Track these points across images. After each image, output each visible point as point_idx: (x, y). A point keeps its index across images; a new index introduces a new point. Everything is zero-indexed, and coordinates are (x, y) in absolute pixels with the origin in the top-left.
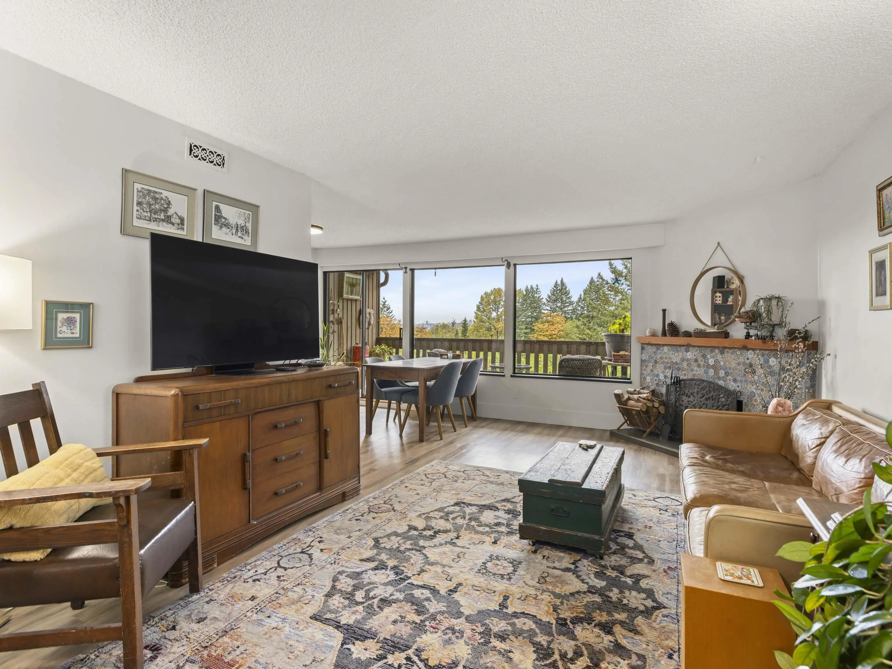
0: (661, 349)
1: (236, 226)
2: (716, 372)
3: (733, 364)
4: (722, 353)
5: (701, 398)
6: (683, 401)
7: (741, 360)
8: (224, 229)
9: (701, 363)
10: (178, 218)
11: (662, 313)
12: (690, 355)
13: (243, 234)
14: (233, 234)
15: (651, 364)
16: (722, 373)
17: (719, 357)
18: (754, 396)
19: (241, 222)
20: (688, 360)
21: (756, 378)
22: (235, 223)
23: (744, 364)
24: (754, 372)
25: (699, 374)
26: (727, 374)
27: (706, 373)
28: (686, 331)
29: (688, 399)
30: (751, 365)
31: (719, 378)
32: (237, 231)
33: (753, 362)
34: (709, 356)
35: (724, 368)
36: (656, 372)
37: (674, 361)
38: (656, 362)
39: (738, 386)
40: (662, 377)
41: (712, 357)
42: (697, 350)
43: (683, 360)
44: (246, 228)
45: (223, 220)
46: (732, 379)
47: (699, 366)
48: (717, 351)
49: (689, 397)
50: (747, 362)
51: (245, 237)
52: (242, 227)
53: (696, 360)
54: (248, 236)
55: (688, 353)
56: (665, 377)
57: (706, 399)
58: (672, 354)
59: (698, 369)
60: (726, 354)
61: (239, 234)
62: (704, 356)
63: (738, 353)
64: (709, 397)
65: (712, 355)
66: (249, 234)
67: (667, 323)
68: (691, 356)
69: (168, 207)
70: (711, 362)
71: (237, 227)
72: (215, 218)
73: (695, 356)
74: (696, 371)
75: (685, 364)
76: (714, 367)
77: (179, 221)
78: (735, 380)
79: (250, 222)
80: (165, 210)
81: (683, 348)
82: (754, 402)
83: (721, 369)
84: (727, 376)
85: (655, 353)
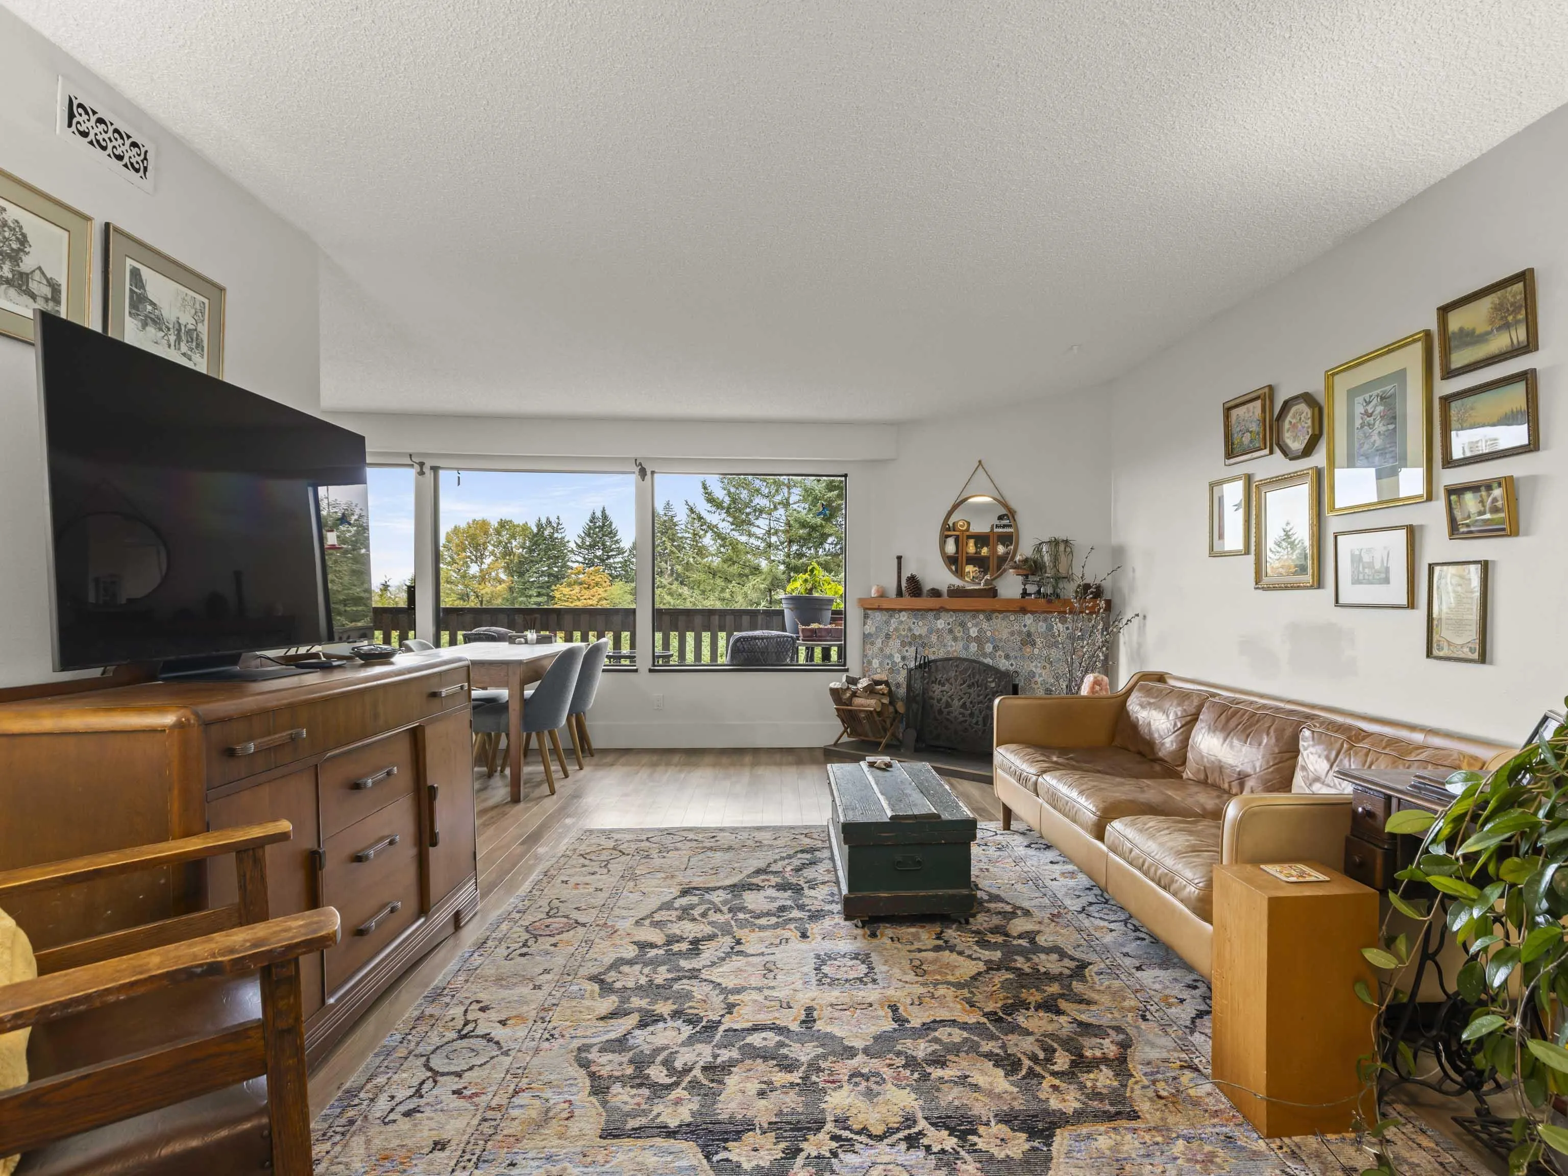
0: (897, 616)
1: (177, 326)
2: (981, 646)
3: (1005, 635)
4: (989, 619)
5: (961, 685)
6: (934, 692)
7: (1016, 627)
8: (151, 330)
9: (958, 635)
10: (45, 282)
11: (896, 560)
12: (940, 624)
13: (191, 349)
14: (169, 346)
15: (880, 640)
16: (989, 648)
17: (985, 625)
18: (1034, 677)
19: (187, 319)
20: (938, 630)
21: (1036, 651)
22: (173, 319)
23: (1020, 632)
24: (1034, 644)
25: (955, 651)
26: (996, 648)
27: (966, 648)
28: (933, 589)
30: (1029, 634)
31: (985, 655)
32: (179, 339)
33: (1032, 630)
34: (970, 625)
35: (992, 640)
36: (887, 651)
37: (917, 634)
38: (888, 637)
39: (1012, 665)
40: (897, 658)
41: (976, 625)
42: (952, 616)
43: (930, 631)
44: (197, 335)
45: (149, 308)
46: (1003, 654)
47: (955, 639)
48: (981, 617)
49: (943, 685)
50: (1025, 630)
51: (196, 357)
52: (189, 332)
53: (951, 631)
54: (202, 356)
55: (939, 621)
56: (903, 658)
57: (969, 686)
58: (914, 623)
59: (954, 644)
60: (994, 620)
61: (184, 348)
62: (963, 625)
63: (1012, 618)
64: (973, 683)
65: (974, 622)
66: (203, 350)
67: (906, 574)
68: (943, 626)
69: (20, 250)
70: (973, 632)
71: (179, 330)
72: (131, 298)
73: (949, 624)
74: (951, 645)
75: (934, 638)
76: (978, 639)
77: (47, 291)
78: (1007, 657)
79: (206, 322)
80: (15, 257)
81: (930, 615)
82: (1033, 685)
83: (987, 642)
84: (996, 651)
85: (887, 623)
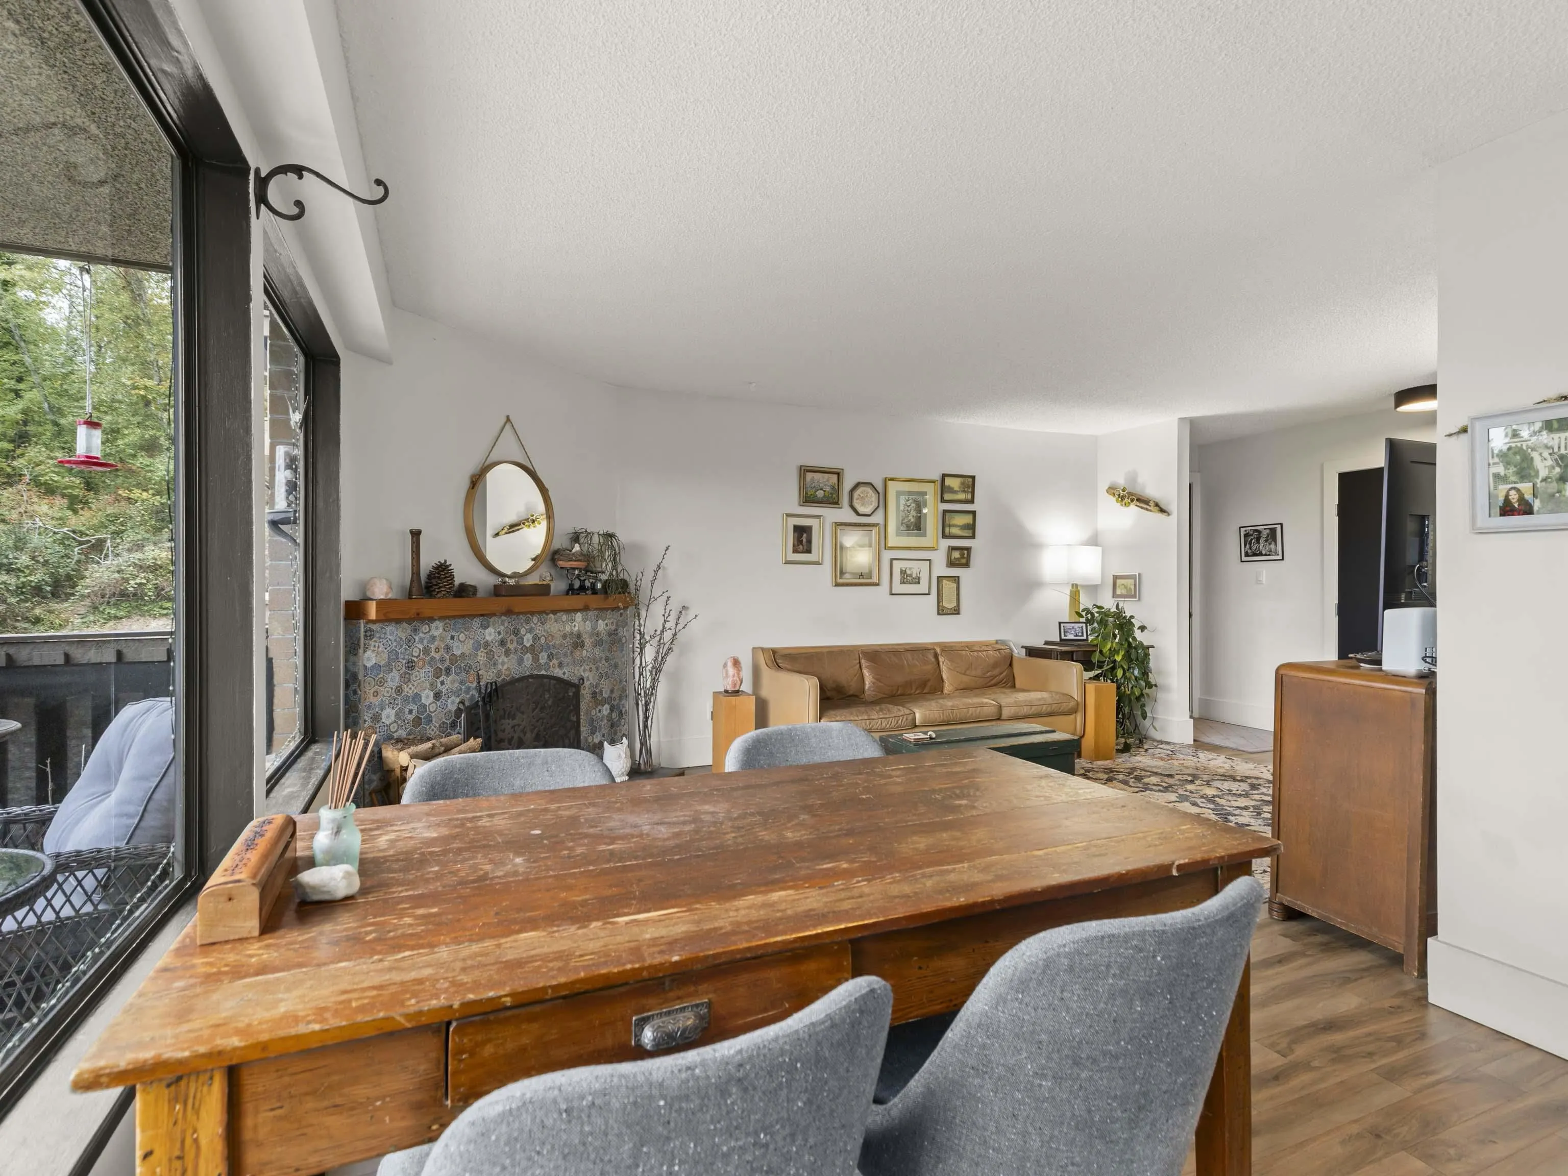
0: (425, 628)
2: (536, 659)
3: (558, 639)
4: (542, 621)
7: (568, 629)
9: (512, 647)
11: (411, 539)
12: (490, 634)
15: (395, 674)
16: (543, 657)
17: (538, 629)
20: (487, 644)
24: (583, 646)
26: (550, 657)
27: (521, 661)
28: (463, 585)
29: (512, 722)
31: (539, 667)
34: (523, 631)
35: (547, 647)
36: (408, 690)
37: (458, 653)
38: (411, 665)
40: (427, 697)
41: (530, 631)
42: (504, 622)
43: (477, 646)
47: (507, 653)
48: (536, 619)
53: (503, 643)
55: (487, 631)
56: (437, 696)
58: (453, 638)
59: (506, 660)
62: (516, 632)
63: (564, 618)
65: (528, 627)
68: (492, 637)
70: (528, 640)
73: (499, 633)
74: (503, 664)
75: (481, 656)
76: (533, 650)
81: (477, 622)
83: (542, 651)
84: (550, 660)
85: (410, 642)
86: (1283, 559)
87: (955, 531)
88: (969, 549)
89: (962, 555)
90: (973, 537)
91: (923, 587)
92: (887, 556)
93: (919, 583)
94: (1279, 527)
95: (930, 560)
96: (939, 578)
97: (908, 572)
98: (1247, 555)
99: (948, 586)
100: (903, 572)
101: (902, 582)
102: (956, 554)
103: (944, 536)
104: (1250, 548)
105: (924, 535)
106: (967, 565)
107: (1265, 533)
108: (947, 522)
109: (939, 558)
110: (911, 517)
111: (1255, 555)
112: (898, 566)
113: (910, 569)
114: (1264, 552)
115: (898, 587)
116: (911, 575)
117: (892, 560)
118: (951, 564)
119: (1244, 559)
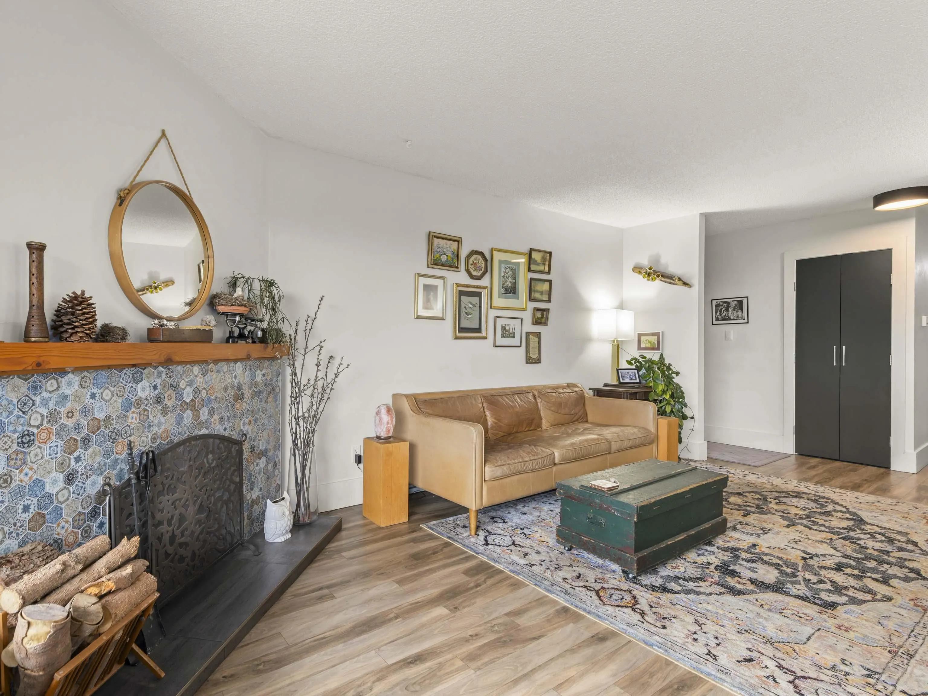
0: (51, 384)
2: (196, 417)
3: (217, 391)
4: (204, 372)
7: (228, 380)
9: (169, 403)
12: (144, 389)
16: (204, 413)
17: (199, 381)
20: (139, 402)
21: (244, 406)
23: (230, 386)
25: (166, 431)
26: (212, 412)
27: (180, 421)
31: (200, 425)
34: (183, 384)
35: (208, 401)
37: (101, 416)
38: (26, 440)
39: (223, 430)
41: (190, 384)
42: (158, 374)
43: (127, 406)
47: (165, 411)
48: (196, 369)
53: (159, 399)
55: (140, 385)
56: (70, 479)
58: (93, 396)
59: (163, 420)
62: (175, 387)
63: (225, 368)
68: (147, 393)
70: (188, 395)
73: (155, 388)
74: (159, 424)
75: (133, 418)
76: (193, 405)
78: (220, 421)
83: (203, 406)
84: (211, 416)
86: (748, 323)
87: (538, 296)
88: (547, 310)
89: (543, 315)
90: (549, 301)
91: (516, 341)
92: (493, 313)
93: (514, 337)
94: (745, 299)
95: (521, 319)
96: (527, 333)
97: (507, 328)
98: (717, 319)
99: (533, 340)
100: (503, 328)
101: (503, 337)
102: (539, 315)
103: (531, 300)
104: (721, 315)
105: (517, 298)
106: (546, 324)
107: (733, 304)
108: (533, 288)
109: (527, 316)
110: (508, 283)
111: (724, 319)
112: (500, 322)
113: (508, 325)
114: (732, 318)
115: (500, 341)
116: (508, 331)
117: (496, 317)
118: (537, 322)
119: (715, 322)
